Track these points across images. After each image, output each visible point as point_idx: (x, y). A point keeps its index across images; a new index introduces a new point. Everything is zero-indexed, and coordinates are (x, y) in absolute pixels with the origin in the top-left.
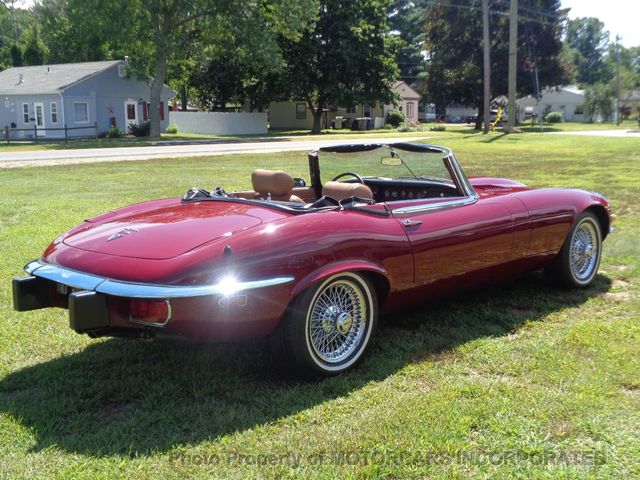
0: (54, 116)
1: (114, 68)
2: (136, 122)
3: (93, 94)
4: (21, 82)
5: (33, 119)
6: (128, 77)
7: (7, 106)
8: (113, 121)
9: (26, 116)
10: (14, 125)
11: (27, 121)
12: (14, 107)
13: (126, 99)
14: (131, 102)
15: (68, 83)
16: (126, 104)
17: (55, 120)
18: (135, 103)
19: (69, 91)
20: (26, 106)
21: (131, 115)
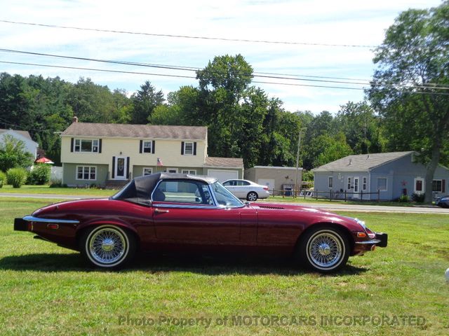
0: (364, 185)
1: (409, 156)
2: (419, 193)
3: (392, 172)
4: (350, 164)
5: (353, 187)
6: (416, 162)
7: (340, 178)
8: (405, 192)
9: (349, 185)
10: (342, 190)
11: (349, 188)
12: (343, 179)
13: (416, 177)
14: (419, 179)
15: (376, 165)
16: (416, 180)
17: (364, 189)
18: (423, 180)
19: (374, 171)
20: (350, 179)
21: (419, 188)
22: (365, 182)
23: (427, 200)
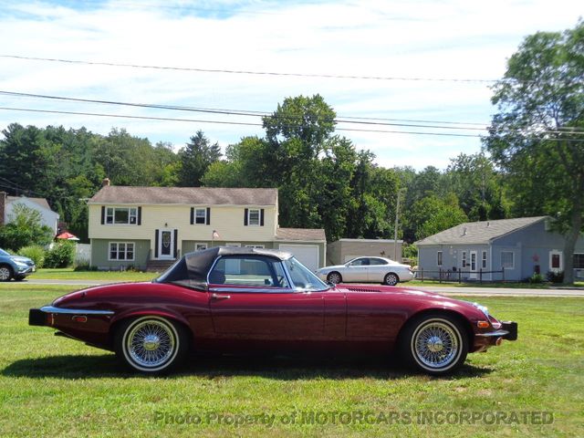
0: (484, 262)
1: (541, 223)
2: (556, 271)
3: (519, 244)
4: (464, 234)
5: (469, 265)
6: (551, 231)
7: (452, 253)
8: (537, 269)
9: (464, 261)
10: (455, 269)
11: (464, 266)
12: (456, 254)
13: (551, 249)
14: (555, 252)
15: (498, 234)
16: (551, 253)
17: (484, 266)
18: (561, 254)
19: (497, 242)
20: (464, 254)
21: (556, 264)
22: (485, 258)
23: (566, 279)
